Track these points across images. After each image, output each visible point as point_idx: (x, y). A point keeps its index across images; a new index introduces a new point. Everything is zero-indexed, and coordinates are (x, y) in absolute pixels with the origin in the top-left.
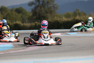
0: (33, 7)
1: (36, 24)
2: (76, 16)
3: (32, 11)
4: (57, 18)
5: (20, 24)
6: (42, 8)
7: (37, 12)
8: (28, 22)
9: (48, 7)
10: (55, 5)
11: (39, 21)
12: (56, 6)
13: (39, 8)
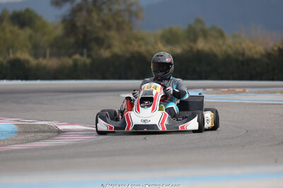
0: (66, 9)
1: (75, 61)
2: (195, 40)
3: (64, 21)
4: (140, 46)
5: (28, 62)
6: (95, 15)
7: (79, 24)
8: (52, 55)
9: (110, 10)
10: (131, 5)
11: (85, 51)
12: (134, 8)
13: (84, 13)
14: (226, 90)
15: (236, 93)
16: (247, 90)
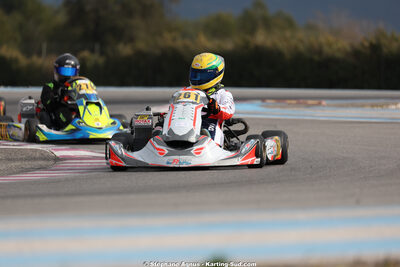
1: (83, 61)
2: (252, 31)
3: (68, 3)
4: (174, 39)
8: (50, 51)
11: (97, 47)
14: (294, 102)
16: (324, 102)
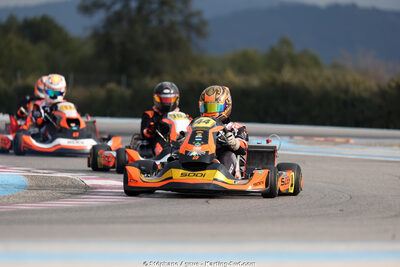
0: (99, 18)
1: (110, 92)
2: (279, 69)
3: (96, 35)
4: (202, 74)
7: (116, 40)
8: (77, 82)
9: (161, 22)
10: (191, 15)
11: (124, 79)
12: (195, 21)
13: (125, 24)
14: (322, 139)
15: (337, 144)
16: (352, 141)
